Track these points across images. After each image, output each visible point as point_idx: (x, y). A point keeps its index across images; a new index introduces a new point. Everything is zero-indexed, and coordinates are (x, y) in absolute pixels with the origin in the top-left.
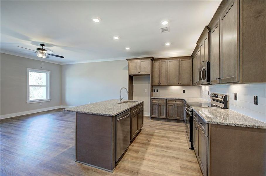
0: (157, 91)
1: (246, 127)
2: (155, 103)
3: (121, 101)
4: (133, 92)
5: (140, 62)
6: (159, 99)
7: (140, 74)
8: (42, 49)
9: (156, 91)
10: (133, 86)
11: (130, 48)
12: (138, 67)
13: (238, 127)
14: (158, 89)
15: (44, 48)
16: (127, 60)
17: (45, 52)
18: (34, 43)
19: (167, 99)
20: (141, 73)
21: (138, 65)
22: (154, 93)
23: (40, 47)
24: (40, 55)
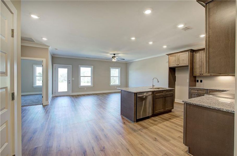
0: (201, 81)
1: (210, 108)
2: (194, 92)
3: (153, 87)
4: (176, 82)
5: (179, 55)
6: (198, 89)
7: (178, 66)
8: (114, 57)
9: (199, 81)
10: (175, 76)
11: (167, 46)
12: (177, 60)
13: (204, 107)
14: (201, 79)
15: (115, 56)
16: (167, 55)
17: (115, 58)
18: (111, 54)
19: (207, 90)
20: (180, 65)
21: (177, 58)
22: (197, 83)
23: (113, 56)
24: (113, 60)
